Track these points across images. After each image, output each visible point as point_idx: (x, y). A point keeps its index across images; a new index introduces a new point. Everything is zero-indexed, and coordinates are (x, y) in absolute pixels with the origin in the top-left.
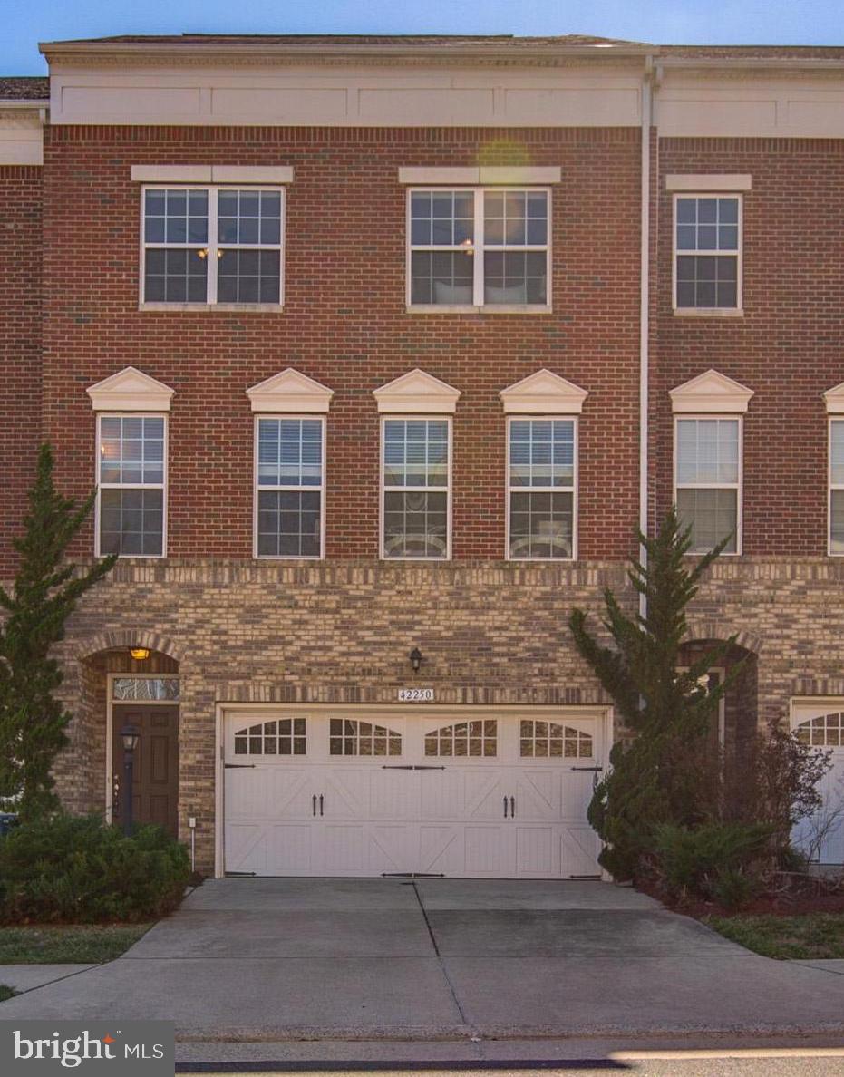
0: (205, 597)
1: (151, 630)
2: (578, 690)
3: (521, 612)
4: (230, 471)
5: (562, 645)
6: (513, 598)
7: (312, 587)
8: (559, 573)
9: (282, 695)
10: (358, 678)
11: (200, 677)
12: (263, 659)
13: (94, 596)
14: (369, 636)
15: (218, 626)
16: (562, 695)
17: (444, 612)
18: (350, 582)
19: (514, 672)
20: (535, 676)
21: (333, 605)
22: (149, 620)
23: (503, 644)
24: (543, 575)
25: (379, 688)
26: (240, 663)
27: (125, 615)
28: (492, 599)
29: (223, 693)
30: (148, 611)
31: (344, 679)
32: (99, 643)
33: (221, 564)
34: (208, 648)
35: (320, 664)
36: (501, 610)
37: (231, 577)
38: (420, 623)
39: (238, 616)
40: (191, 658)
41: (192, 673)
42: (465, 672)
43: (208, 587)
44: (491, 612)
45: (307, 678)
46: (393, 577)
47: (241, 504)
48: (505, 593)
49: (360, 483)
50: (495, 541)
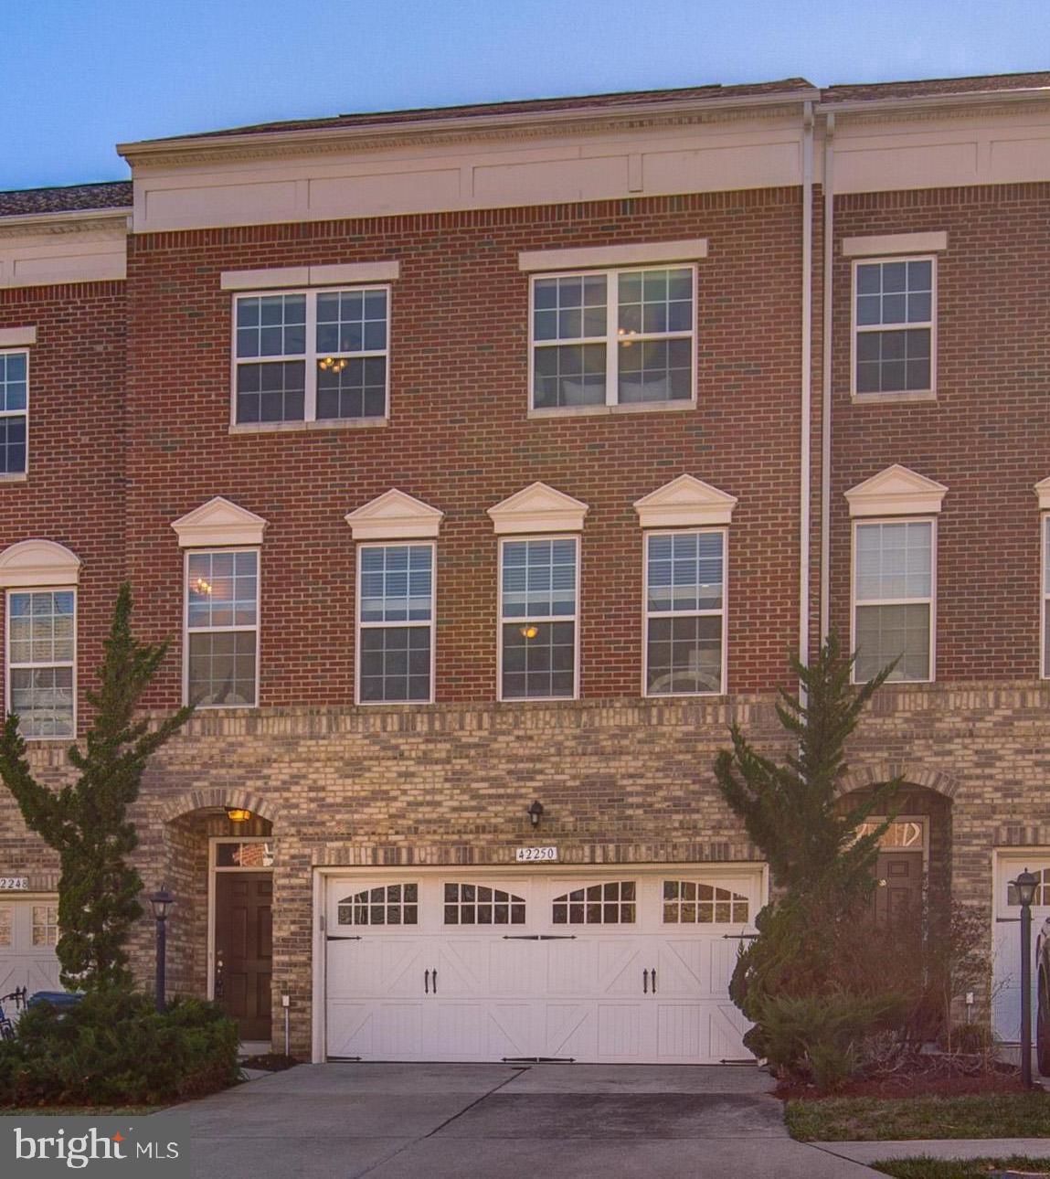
0: (300, 749)
1: (242, 788)
2: (726, 845)
3: (659, 756)
4: (330, 607)
5: (706, 793)
6: (650, 740)
7: (419, 735)
8: (704, 710)
9: (386, 859)
10: (471, 837)
11: (295, 839)
12: (364, 817)
13: (179, 752)
14: (483, 787)
15: (315, 781)
16: (707, 851)
17: (568, 759)
18: (462, 728)
19: (651, 825)
20: (675, 829)
21: (444, 755)
22: (239, 778)
23: (638, 794)
24: (684, 713)
25: (495, 847)
26: (339, 823)
27: (213, 772)
28: (625, 742)
29: (321, 857)
30: (239, 767)
31: (455, 837)
32: (185, 804)
33: (318, 712)
34: (305, 806)
35: (429, 822)
36: (636, 755)
37: (330, 727)
38: (541, 772)
39: (337, 770)
40: (287, 818)
41: (286, 835)
42: (594, 827)
43: (304, 739)
44: (623, 757)
45: (413, 838)
46: (511, 720)
47: (341, 645)
48: (640, 735)
49: (474, 615)
50: (628, 675)
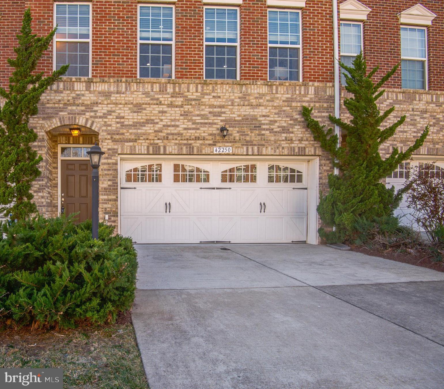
0: (112, 98)
1: (84, 116)
2: (305, 148)
3: (275, 107)
4: (125, 32)
5: (296, 125)
6: (272, 100)
7: (168, 94)
8: (295, 88)
9: (153, 151)
10: (192, 142)
11: (110, 141)
12: (143, 131)
13: (52, 98)
14: (198, 120)
15: (119, 114)
16: (297, 150)
17: (237, 107)
18: (188, 91)
19: (273, 138)
20: (283, 140)
21: (180, 103)
22: (82, 111)
23: (267, 124)
24: (287, 89)
25: (204, 147)
26: (131, 134)
27: (70, 108)
28: (261, 101)
29: (122, 149)
30: (82, 106)
31: (185, 142)
32: (56, 123)
33: (121, 81)
34: (114, 125)
35: (173, 134)
36: (266, 107)
37: (126, 88)
38: (224, 113)
39: (130, 109)
40: (106, 131)
41: (106, 139)
42: (248, 138)
43: (114, 93)
44: (261, 108)
45: (166, 141)
46: (211, 88)
47: (131, 50)
48: (268, 98)
49: (194, 39)
50: (262, 71)
